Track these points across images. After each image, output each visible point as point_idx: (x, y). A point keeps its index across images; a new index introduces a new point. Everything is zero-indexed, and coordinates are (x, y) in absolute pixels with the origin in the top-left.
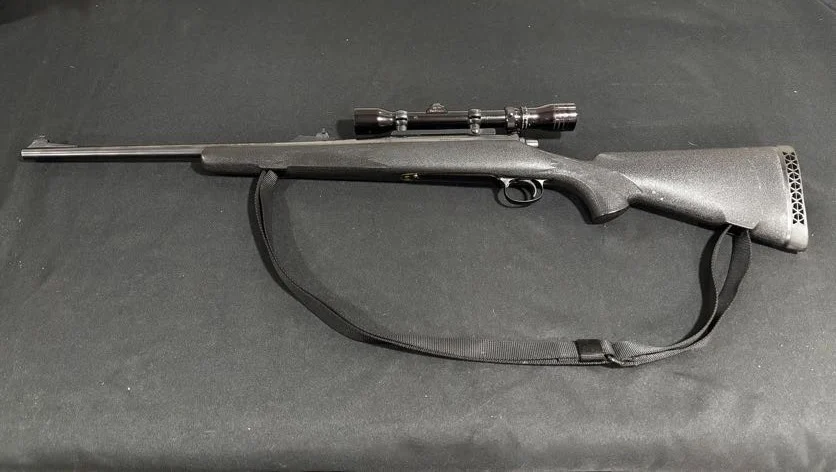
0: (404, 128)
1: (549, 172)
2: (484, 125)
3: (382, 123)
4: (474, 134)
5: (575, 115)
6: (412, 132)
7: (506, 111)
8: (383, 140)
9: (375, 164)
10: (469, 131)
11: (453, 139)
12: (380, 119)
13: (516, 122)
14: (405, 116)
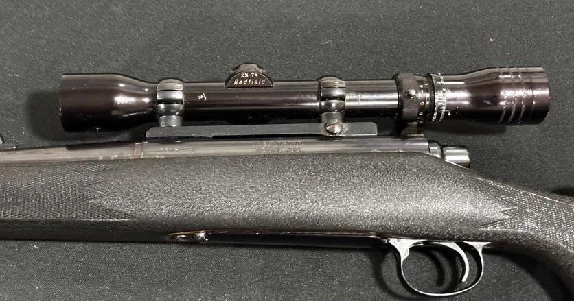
0: (174, 121)
1: (498, 228)
2: (350, 115)
3: (127, 108)
4: (331, 137)
5: (546, 92)
6: (193, 131)
7: (398, 83)
8: (127, 153)
9: (107, 212)
10: (320, 129)
11: (284, 147)
12: (121, 100)
13: (422, 109)
14: (178, 95)
